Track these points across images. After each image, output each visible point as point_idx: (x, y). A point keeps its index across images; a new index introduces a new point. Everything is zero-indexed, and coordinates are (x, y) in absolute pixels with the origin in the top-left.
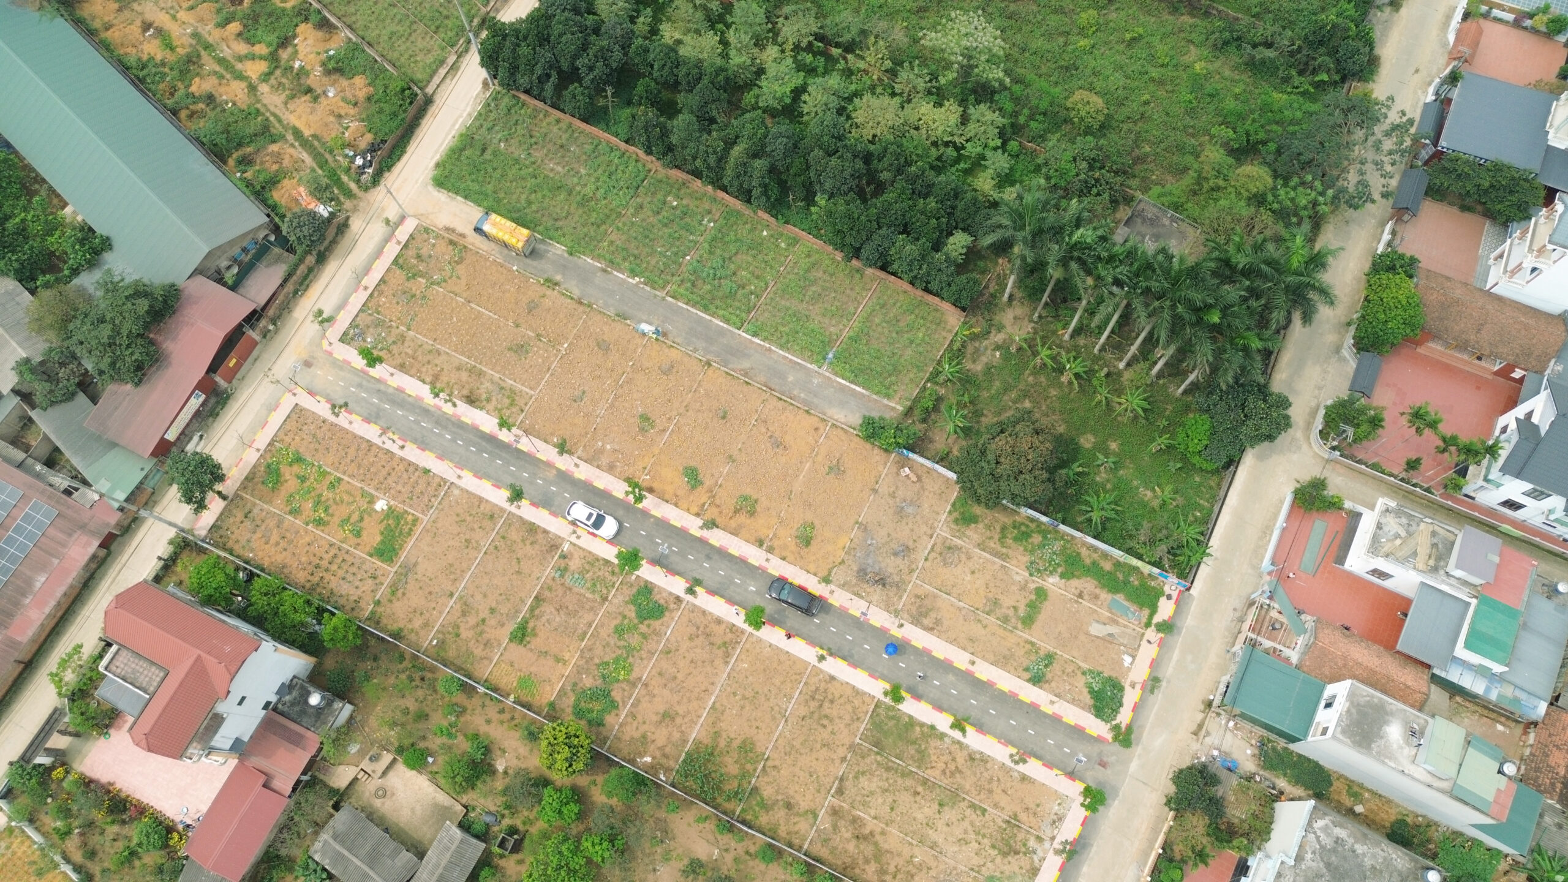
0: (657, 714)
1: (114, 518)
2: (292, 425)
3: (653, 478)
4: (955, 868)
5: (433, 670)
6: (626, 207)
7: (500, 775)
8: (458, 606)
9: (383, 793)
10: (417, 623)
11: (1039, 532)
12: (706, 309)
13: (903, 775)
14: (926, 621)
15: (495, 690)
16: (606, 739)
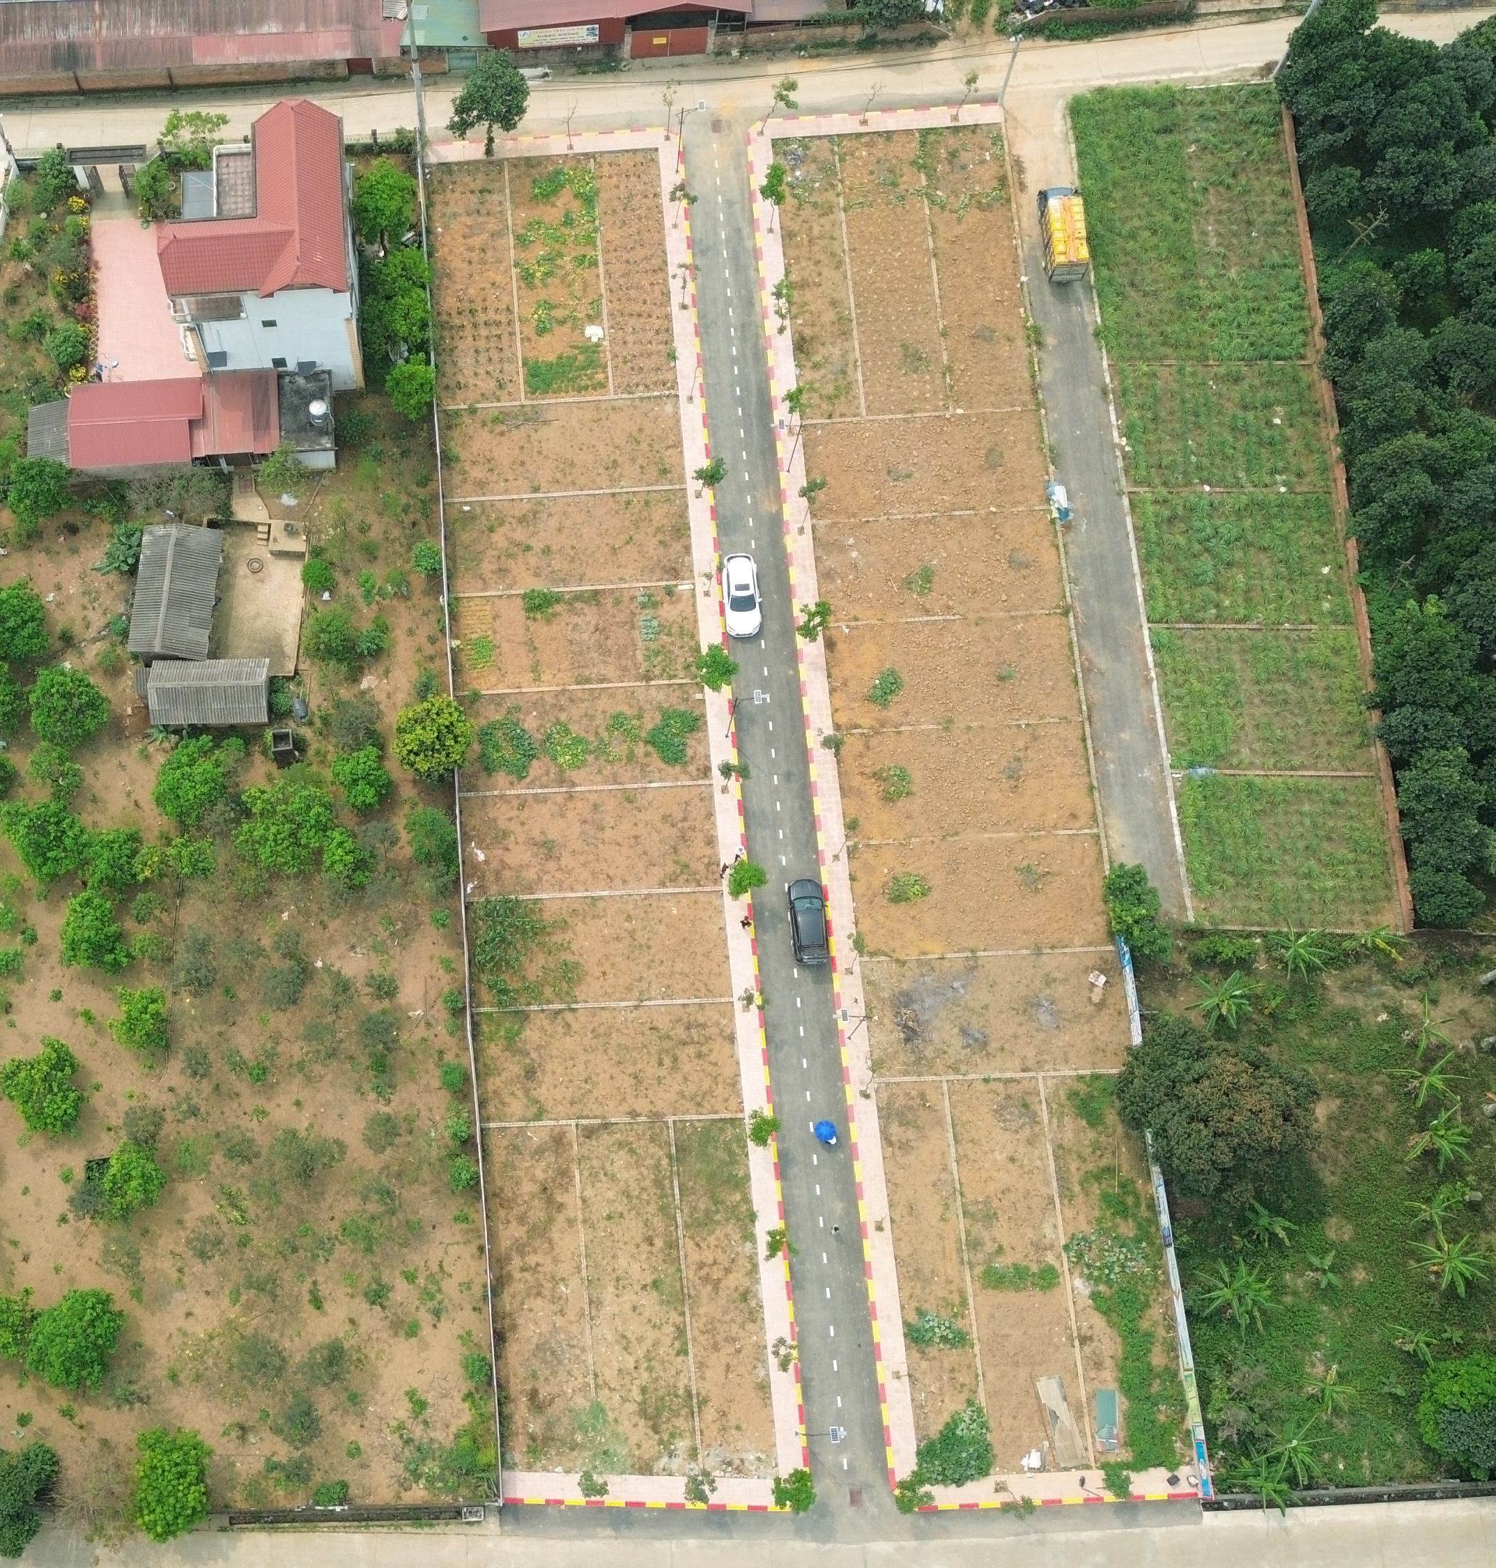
0: (543, 833)
1: (389, 51)
2: (626, 162)
3: (849, 638)
4: (583, 1350)
5: (432, 529)
6: (1221, 360)
7: (356, 691)
8: (528, 507)
9: (257, 568)
10: (477, 473)
11: (1140, 1227)
12: (1145, 559)
13: (662, 1209)
14: (894, 1128)
15: (453, 617)
16: (474, 788)
